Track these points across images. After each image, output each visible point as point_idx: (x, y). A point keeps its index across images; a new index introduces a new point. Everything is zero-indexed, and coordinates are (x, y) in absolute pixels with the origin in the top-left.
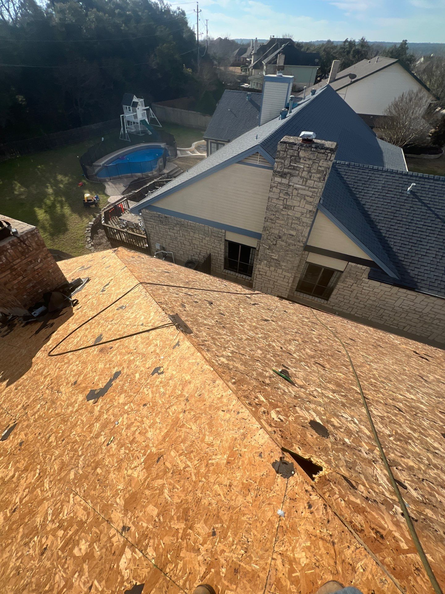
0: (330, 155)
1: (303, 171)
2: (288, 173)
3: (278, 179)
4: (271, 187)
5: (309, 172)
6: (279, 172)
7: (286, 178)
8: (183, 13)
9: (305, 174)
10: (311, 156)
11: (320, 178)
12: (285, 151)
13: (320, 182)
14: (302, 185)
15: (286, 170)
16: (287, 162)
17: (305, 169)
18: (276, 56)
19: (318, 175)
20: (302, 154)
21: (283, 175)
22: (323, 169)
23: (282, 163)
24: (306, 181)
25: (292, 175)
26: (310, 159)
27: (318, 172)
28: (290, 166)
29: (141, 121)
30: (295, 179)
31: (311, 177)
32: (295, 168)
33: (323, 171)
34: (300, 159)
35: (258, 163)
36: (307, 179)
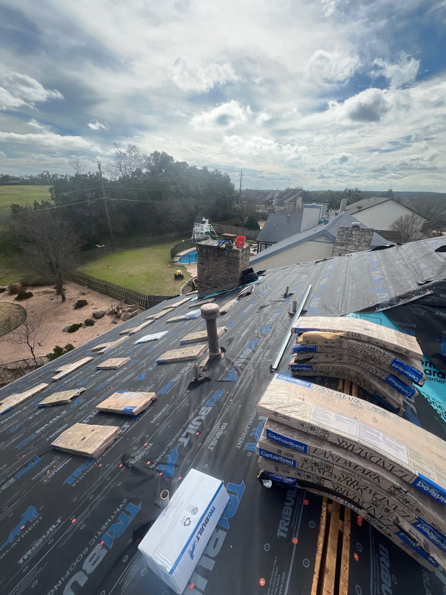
0: (371, 232)
1: (355, 241)
2: (345, 243)
3: (339, 247)
4: (333, 252)
5: (359, 242)
6: (339, 243)
7: (344, 246)
8: (228, 176)
9: (356, 243)
10: (360, 233)
11: (366, 245)
12: (343, 232)
13: (367, 247)
14: (355, 249)
15: (344, 242)
16: (344, 238)
17: (357, 241)
18: (296, 197)
19: (365, 244)
20: (354, 233)
21: (342, 245)
22: (368, 240)
23: (341, 238)
24: (358, 247)
25: (348, 244)
26: (359, 235)
27: (365, 242)
28: (347, 239)
29: (206, 232)
30: (350, 247)
31: (360, 245)
32: (349, 240)
33: (368, 241)
34: (353, 235)
35: (323, 240)
36: (358, 246)
